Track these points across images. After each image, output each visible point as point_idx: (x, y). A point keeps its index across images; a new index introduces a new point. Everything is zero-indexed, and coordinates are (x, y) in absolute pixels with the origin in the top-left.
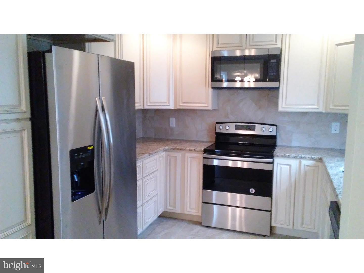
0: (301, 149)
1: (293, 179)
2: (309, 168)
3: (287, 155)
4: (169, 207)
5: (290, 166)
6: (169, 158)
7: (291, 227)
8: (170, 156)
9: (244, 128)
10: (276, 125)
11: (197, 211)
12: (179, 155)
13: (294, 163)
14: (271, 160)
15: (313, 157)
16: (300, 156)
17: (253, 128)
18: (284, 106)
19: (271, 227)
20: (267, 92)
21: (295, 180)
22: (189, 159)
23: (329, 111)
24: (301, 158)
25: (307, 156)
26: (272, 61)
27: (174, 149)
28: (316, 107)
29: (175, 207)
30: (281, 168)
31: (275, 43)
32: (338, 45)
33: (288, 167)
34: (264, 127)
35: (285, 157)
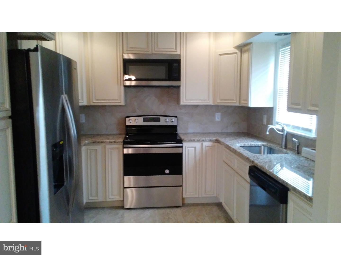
0: (195, 134)
1: (197, 158)
2: (208, 148)
3: (193, 139)
4: (90, 198)
5: (195, 147)
6: (89, 151)
7: (197, 196)
8: (90, 150)
9: (151, 120)
10: (176, 117)
11: (118, 197)
12: (99, 148)
13: (198, 145)
14: (181, 145)
15: (211, 139)
16: (202, 139)
17: (158, 120)
18: (184, 101)
19: (183, 199)
20: (167, 89)
21: (199, 160)
22: (110, 150)
23: (216, 104)
24: (203, 141)
25: (207, 139)
26: (175, 65)
27: (94, 143)
28: (208, 101)
29: (97, 196)
30: (188, 150)
31: (175, 50)
32: (220, 55)
33: (193, 149)
34: (167, 118)
35: (191, 141)
